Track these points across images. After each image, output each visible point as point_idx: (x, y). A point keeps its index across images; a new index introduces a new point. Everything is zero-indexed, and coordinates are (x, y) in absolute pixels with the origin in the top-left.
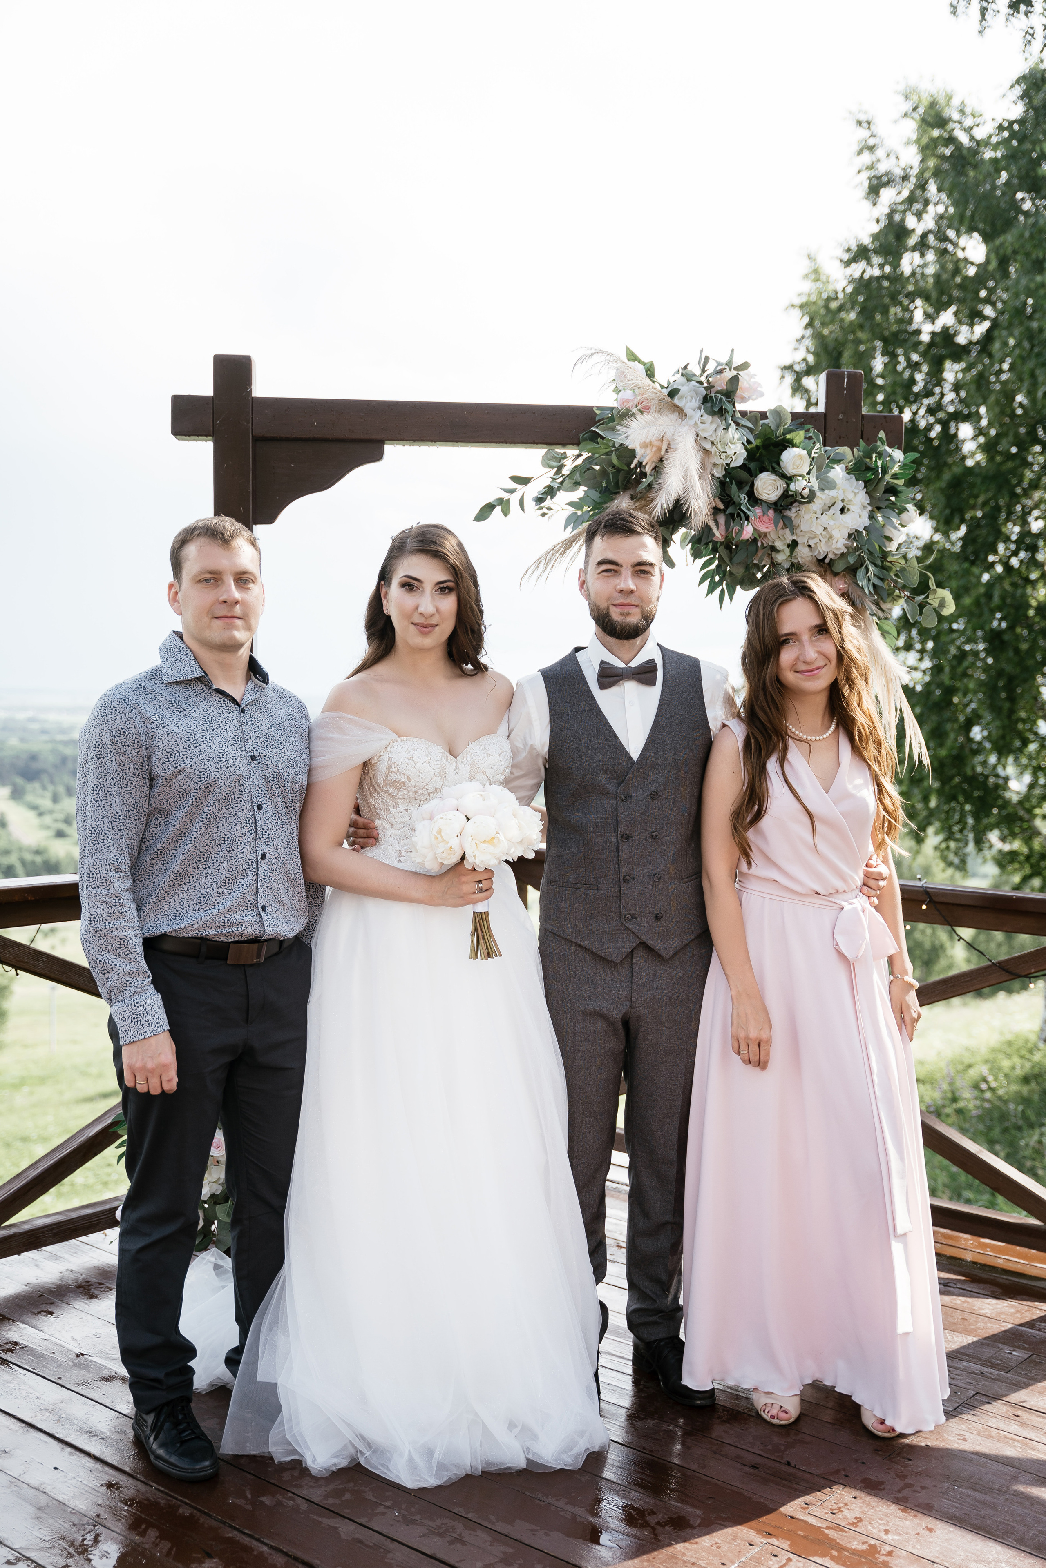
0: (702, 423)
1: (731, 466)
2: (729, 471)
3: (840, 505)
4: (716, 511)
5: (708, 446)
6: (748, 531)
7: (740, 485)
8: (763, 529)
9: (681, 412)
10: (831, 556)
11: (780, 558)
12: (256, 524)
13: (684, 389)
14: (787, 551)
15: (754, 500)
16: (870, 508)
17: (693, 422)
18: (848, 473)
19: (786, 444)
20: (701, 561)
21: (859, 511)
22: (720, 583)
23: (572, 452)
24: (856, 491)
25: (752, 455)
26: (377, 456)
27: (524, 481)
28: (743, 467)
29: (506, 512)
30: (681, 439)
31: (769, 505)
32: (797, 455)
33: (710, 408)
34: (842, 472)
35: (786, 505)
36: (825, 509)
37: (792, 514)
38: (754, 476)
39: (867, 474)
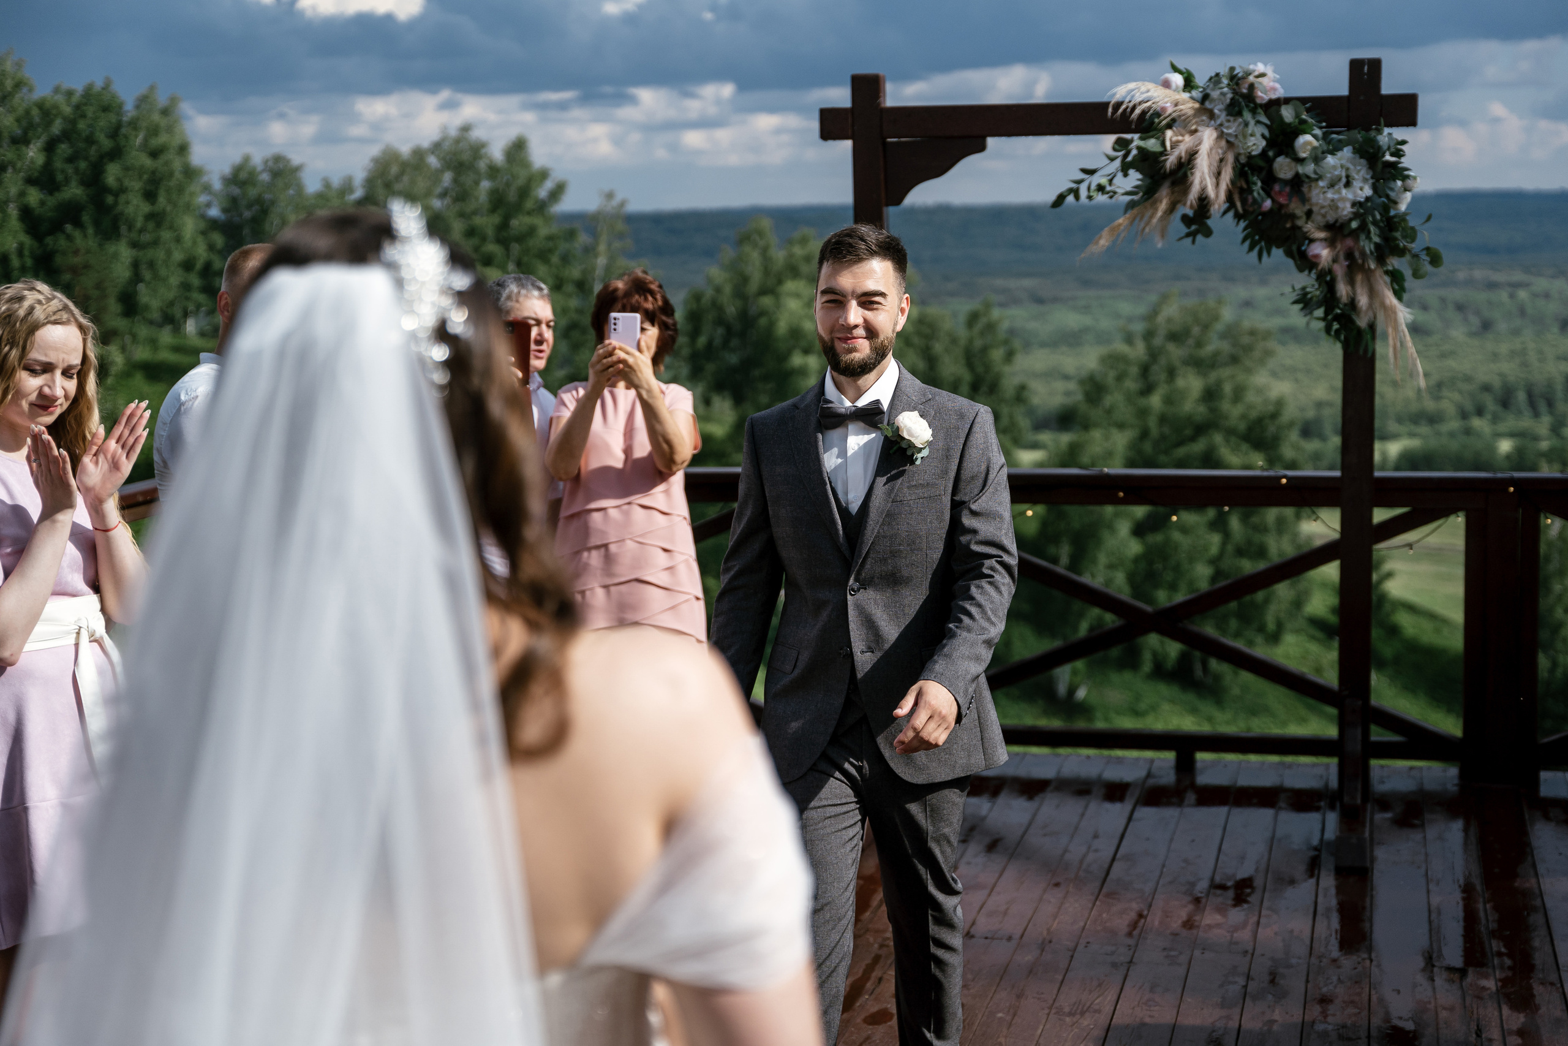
0: (1229, 121)
1: (1254, 153)
2: (1250, 157)
3: (1344, 180)
4: (1240, 190)
5: (1232, 139)
6: (1268, 204)
7: (1258, 169)
8: (1282, 200)
9: (1212, 116)
10: (1340, 221)
11: (1300, 223)
12: (888, 205)
13: (1215, 94)
14: (1304, 218)
15: (1270, 180)
16: (1371, 181)
17: (1218, 122)
18: (1354, 153)
19: (1300, 132)
20: (1242, 224)
21: (1361, 185)
22: (1259, 242)
23: (1132, 137)
24: (1359, 168)
25: (1271, 143)
26: (982, 148)
27: (1091, 172)
28: (1264, 152)
29: (1075, 196)
30: (1208, 137)
31: (1285, 182)
32: (1306, 142)
33: (1234, 109)
34: (1347, 152)
35: (1297, 184)
36: (1332, 185)
37: (1305, 189)
38: (1270, 162)
39: (1370, 154)
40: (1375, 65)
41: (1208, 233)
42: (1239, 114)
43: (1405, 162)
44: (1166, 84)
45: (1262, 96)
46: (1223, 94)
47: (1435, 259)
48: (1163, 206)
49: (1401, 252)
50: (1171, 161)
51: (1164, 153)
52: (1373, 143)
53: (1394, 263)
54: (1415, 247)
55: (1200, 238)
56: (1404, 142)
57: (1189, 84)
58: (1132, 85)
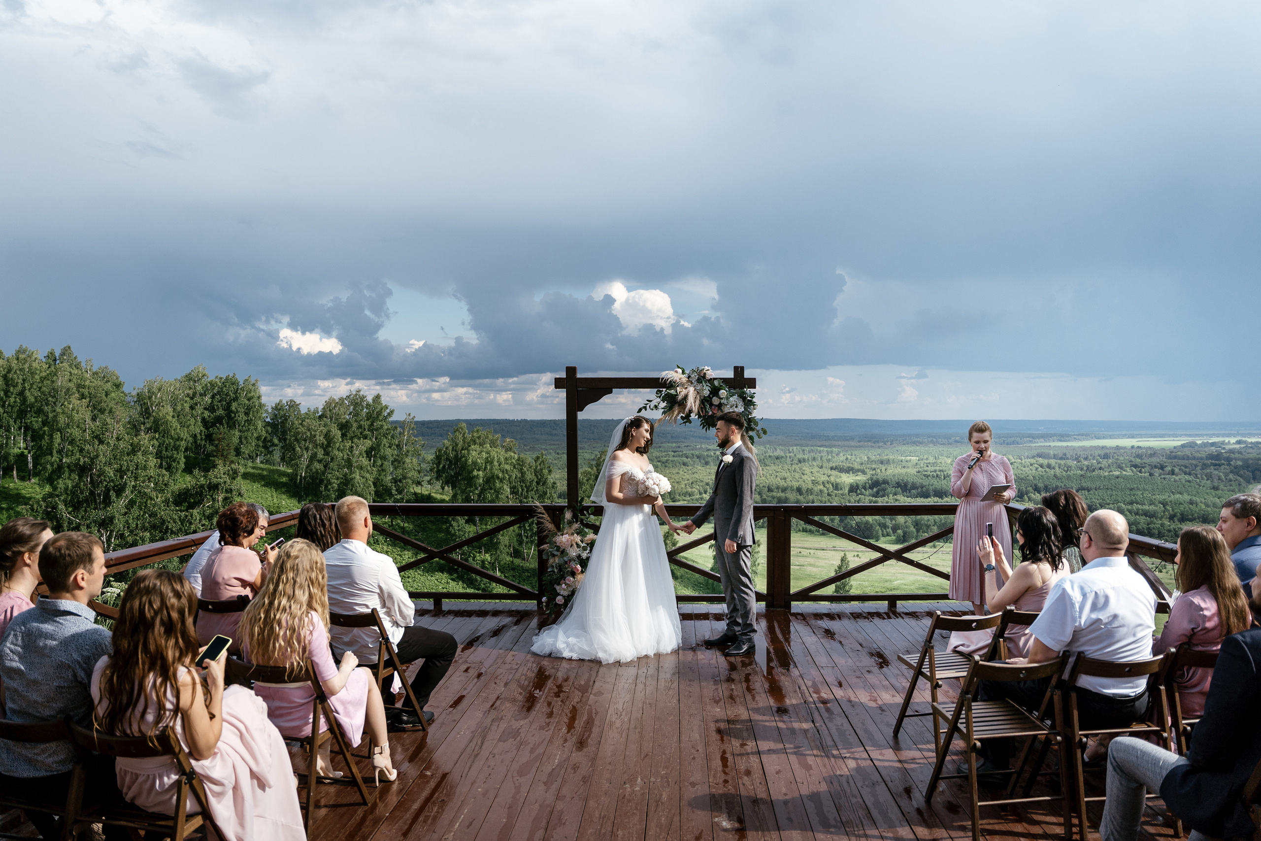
0: (698, 385)
2: (705, 397)
3: (735, 405)
4: (702, 408)
5: (699, 391)
6: (711, 413)
7: (707, 401)
9: (692, 383)
12: (578, 411)
13: (693, 376)
15: (711, 405)
16: (744, 406)
17: (694, 385)
18: (738, 397)
19: (719, 390)
20: (700, 420)
22: (706, 425)
23: (664, 390)
24: (740, 401)
25: (711, 392)
26: (611, 392)
27: (651, 401)
28: (709, 396)
29: (646, 410)
30: (691, 390)
31: (716, 406)
32: (723, 393)
33: (699, 381)
34: (736, 397)
35: (720, 406)
36: (731, 407)
37: (722, 408)
38: (711, 398)
39: (743, 397)
40: (742, 368)
41: (690, 422)
42: (701, 382)
43: (754, 400)
44: (676, 372)
45: (708, 377)
46: (695, 376)
47: (765, 432)
48: (676, 413)
49: (753, 430)
50: (680, 398)
51: (677, 395)
52: (744, 393)
53: (751, 433)
54: (758, 428)
55: (687, 424)
56: (754, 393)
57: (683, 373)
58: (667, 372)
